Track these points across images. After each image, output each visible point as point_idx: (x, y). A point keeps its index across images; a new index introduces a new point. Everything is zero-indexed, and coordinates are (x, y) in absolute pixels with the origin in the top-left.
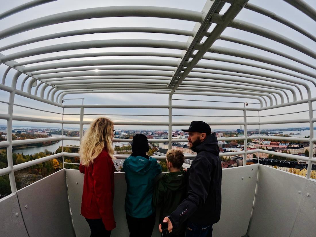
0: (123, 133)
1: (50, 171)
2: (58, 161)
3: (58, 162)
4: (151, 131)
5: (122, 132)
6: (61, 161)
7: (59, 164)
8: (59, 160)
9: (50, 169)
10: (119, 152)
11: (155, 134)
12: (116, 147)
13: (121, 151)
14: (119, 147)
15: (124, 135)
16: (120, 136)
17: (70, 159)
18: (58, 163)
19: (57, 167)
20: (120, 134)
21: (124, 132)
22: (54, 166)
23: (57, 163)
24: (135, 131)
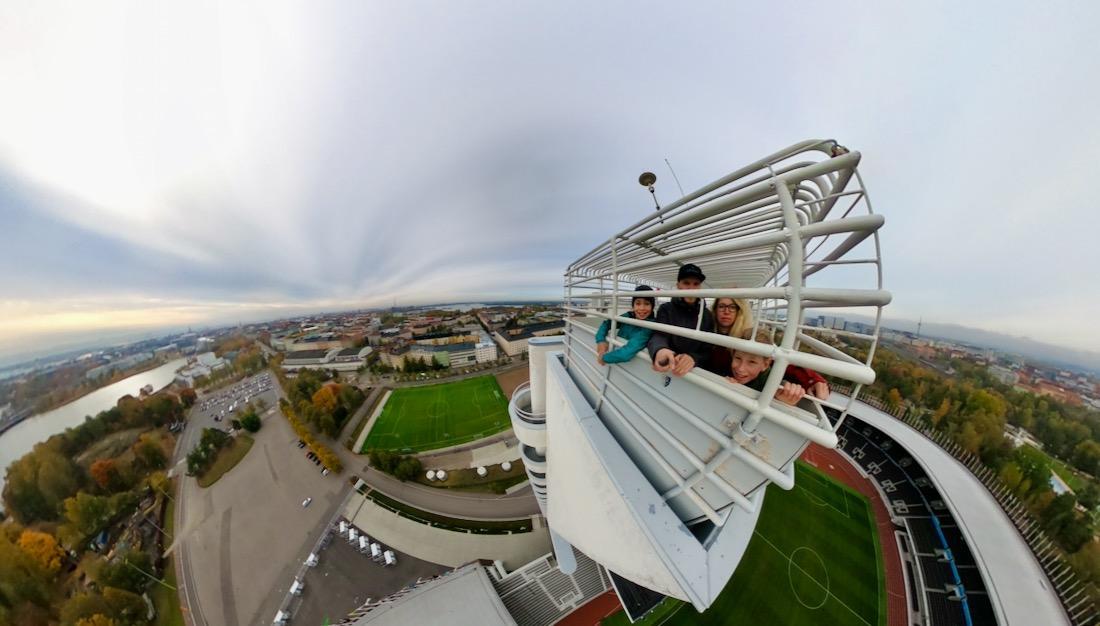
0: (202, 339)
1: (46, 596)
2: (43, 530)
3: (42, 536)
4: (266, 324)
5: (199, 337)
6: (51, 524)
7: (54, 537)
8: (45, 524)
9: (42, 588)
10: (207, 388)
11: (275, 328)
12: (195, 378)
13: (212, 384)
14: (202, 376)
15: (206, 343)
16: (197, 349)
17: (77, 491)
18: (48, 537)
19: (58, 555)
20: (195, 344)
21: (204, 336)
22: (42, 563)
23: (42, 542)
24: (230, 329)
